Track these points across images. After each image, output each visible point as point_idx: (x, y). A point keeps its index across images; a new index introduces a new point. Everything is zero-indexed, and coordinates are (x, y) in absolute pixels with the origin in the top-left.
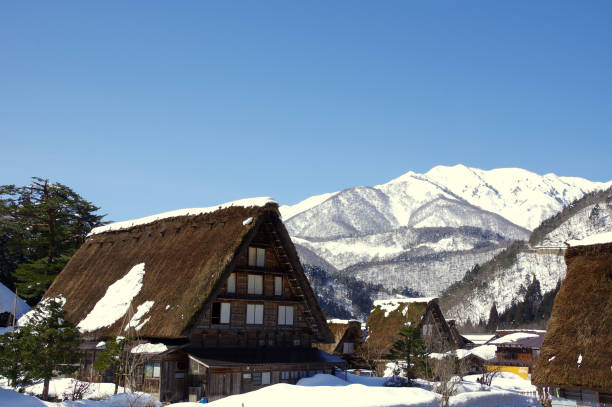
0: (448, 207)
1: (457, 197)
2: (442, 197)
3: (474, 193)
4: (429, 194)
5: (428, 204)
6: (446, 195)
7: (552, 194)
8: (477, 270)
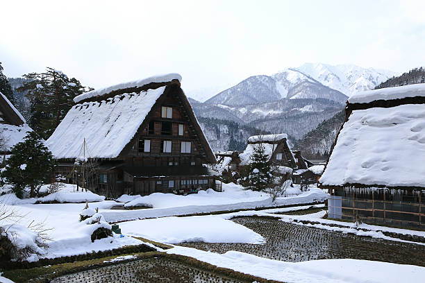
0: (310, 87)
1: (315, 81)
2: (307, 81)
3: (326, 79)
4: (299, 79)
5: (298, 85)
6: (309, 80)
7: (370, 79)
8: (325, 123)
